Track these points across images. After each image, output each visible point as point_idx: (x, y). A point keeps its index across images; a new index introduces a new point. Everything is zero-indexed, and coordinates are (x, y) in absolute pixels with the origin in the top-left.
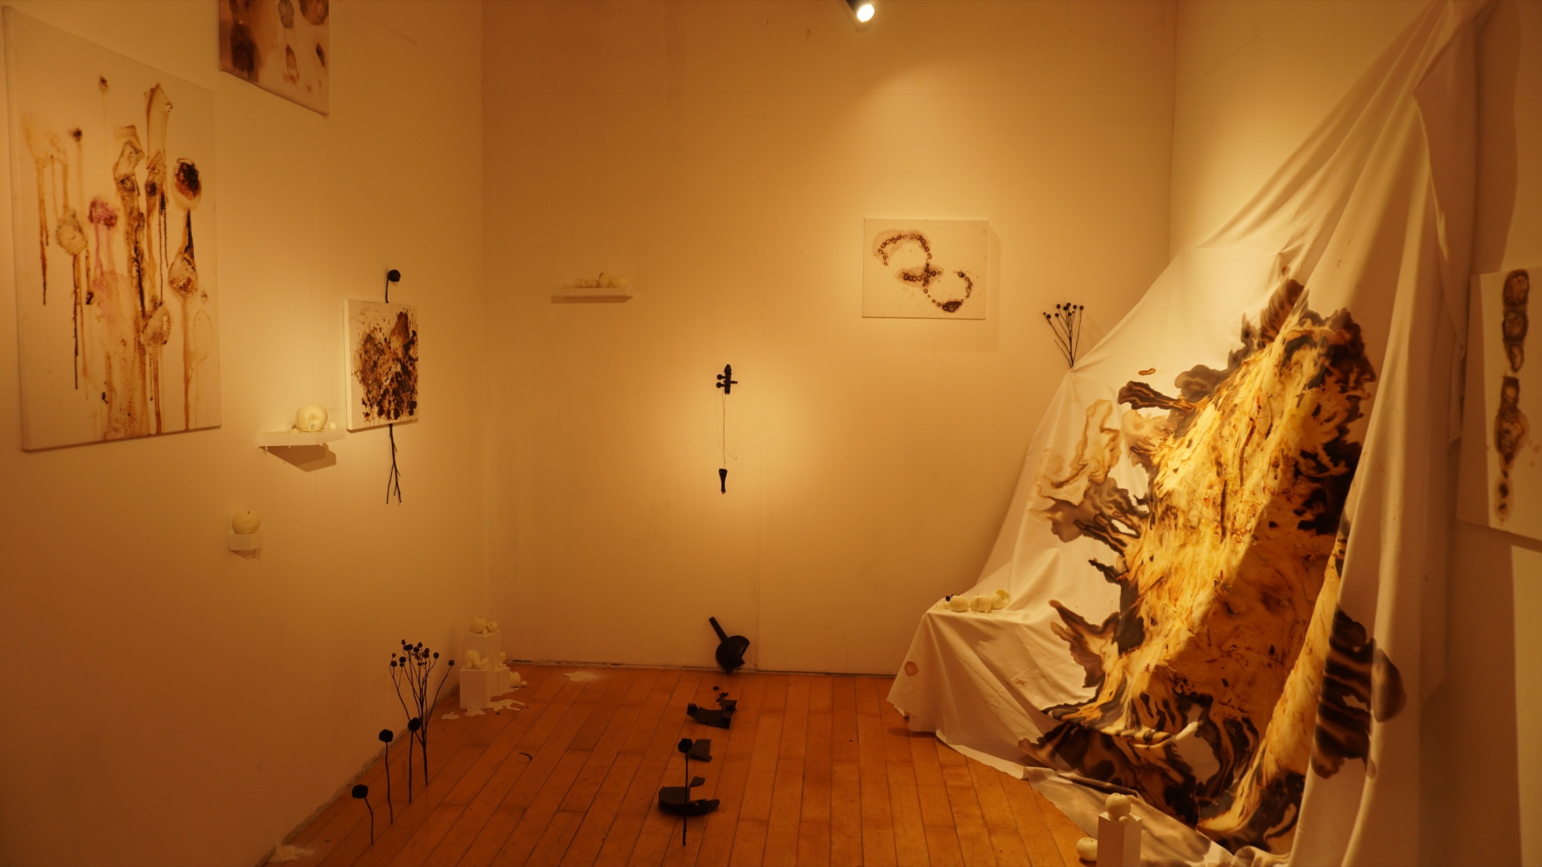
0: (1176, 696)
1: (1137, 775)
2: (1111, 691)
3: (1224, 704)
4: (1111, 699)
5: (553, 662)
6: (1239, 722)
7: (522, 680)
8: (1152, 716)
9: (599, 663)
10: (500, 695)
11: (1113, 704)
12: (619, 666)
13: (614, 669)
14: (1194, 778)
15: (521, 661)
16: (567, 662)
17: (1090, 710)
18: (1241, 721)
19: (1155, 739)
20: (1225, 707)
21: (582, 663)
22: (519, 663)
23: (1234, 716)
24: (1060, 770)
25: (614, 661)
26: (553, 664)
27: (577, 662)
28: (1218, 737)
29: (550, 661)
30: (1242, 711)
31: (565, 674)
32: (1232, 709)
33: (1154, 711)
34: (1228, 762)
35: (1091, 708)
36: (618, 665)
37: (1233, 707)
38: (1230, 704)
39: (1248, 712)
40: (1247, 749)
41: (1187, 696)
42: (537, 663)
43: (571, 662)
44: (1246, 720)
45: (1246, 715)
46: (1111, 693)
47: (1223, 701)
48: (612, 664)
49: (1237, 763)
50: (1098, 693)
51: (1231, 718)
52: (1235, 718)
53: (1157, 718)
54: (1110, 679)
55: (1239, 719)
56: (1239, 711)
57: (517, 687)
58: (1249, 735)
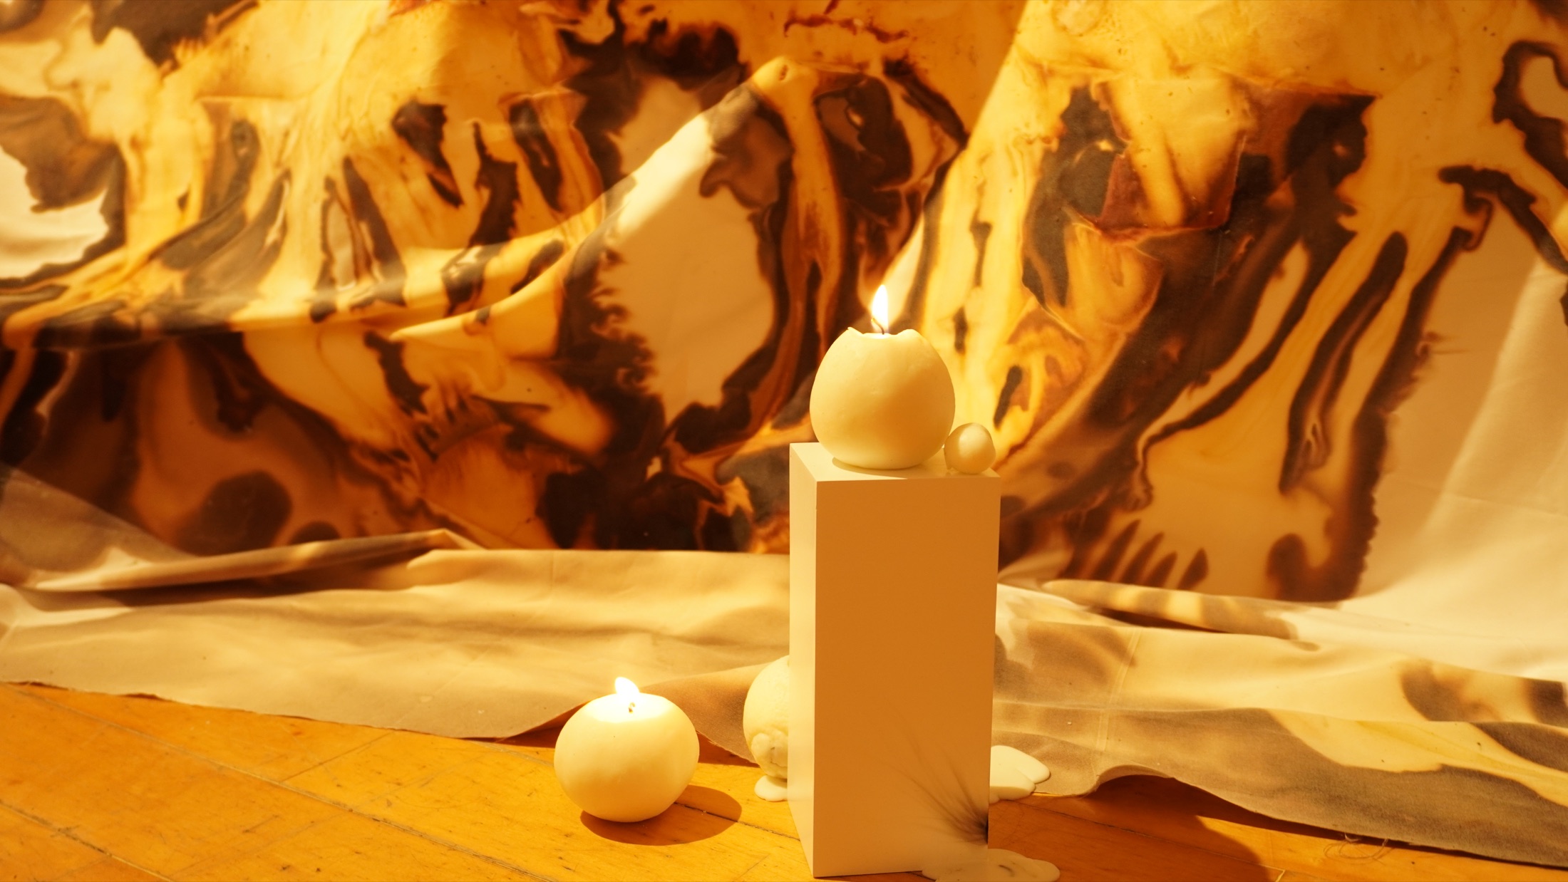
0: (578, 65)
1: (395, 486)
2: (180, 191)
3: (813, 22)
4: (192, 216)
6: (875, 83)
8: (451, 197)
11: (209, 234)
14: (654, 406)
17: (116, 278)
18: (883, 78)
19: (499, 279)
20: (819, 32)
23: (857, 58)
24: (40, 573)
28: (786, 176)
30: (882, 36)
32: (845, 35)
33: (465, 168)
34: (815, 278)
35: (116, 269)
37: (848, 24)
38: (837, 14)
39: (901, 35)
40: (904, 188)
41: (635, 45)
44: (900, 69)
45: (894, 49)
46: (183, 202)
47: (804, 13)
49: (863, 263)
50: (117, 218)
51: (844, 70)
52: (863, 66)
53: (475, 201)
54: (152, 155)
55: (876, 70)
56: (870, 38)
58: (915, 125)
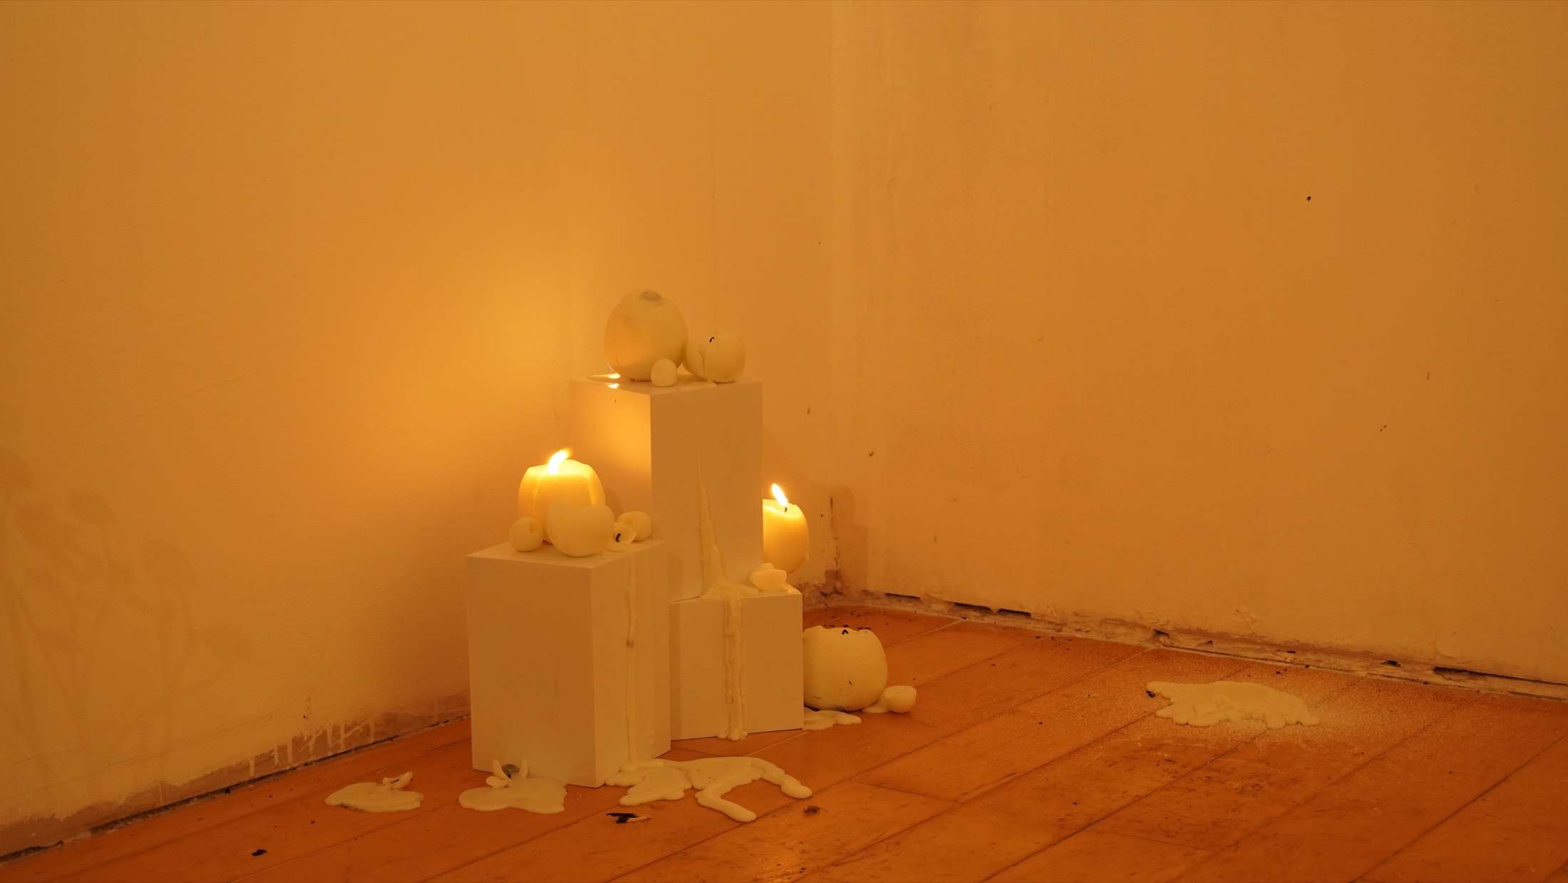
5: (1135, 625)
7: (890, 683)
9: (1366, 655)
10: (735, 736)
12: (1480, 683)
13: (1442, 695)
15: (984, 610)
16: (1200, 633)
21: (1279, 648)
22: (973, 617)
25: (1452, 653)
26: (1135, 638)
27: (1250, 640)
29: (1122, 623)
31: (1154, 686)
36: (1473, 674)
42: (1061, 625)
43: (1223, 637)
48: (1439, 670)
57: (858, 712)
